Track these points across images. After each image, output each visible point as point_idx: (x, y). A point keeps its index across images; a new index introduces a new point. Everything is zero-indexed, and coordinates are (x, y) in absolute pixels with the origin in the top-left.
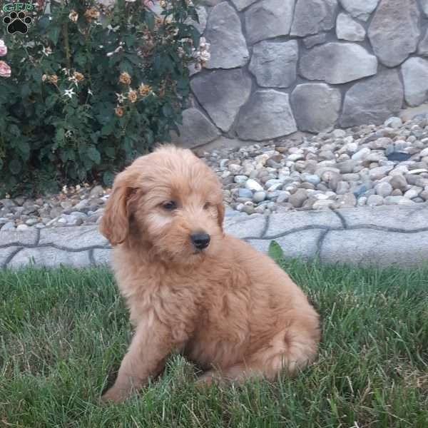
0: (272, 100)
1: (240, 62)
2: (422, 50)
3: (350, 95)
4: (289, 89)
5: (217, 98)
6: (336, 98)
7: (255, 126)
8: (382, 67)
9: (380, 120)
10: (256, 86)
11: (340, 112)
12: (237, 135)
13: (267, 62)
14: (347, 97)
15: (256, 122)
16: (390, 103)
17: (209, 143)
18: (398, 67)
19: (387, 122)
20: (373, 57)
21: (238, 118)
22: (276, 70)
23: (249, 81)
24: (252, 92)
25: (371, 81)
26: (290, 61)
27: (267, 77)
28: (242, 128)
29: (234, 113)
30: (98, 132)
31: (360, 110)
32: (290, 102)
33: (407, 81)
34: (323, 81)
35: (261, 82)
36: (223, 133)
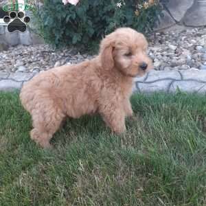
7: (195, 19)
12: (184, 23)
15: (195, 17)
17: (169, 27)
21: (185, 15)
24: (195, 2)
28: (187, 20)
29: (184, 12)
36: (177, 22)
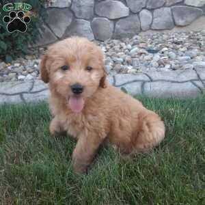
0: (83, 24)
1: (67, 5)
2: (148, 7)
3: (119, 24)
4: (90, 19)
5: (56, 22)
6: (111, 25)
8: (131, 13)
9: (131, 36)
10: (75, 17)
11: (114, 32)
13: (80, 6)
14: (117, 25)
16: (135, 29)
18: (138, 13)
19: (134, 38)
20: (127, 8)
21: (66, 32)
22: (84, 10)
23: (72, 14)
24: (73, 20)
25: (127, 19)
26: (91, 7)
27: (80, 13)
29: (64, 29)
30: (4, 34)
31: (123, 31)
32: (91, 26)
33: (142, 19)
34: (106, 17)
35: (77, 15)
36: (59, 39)
